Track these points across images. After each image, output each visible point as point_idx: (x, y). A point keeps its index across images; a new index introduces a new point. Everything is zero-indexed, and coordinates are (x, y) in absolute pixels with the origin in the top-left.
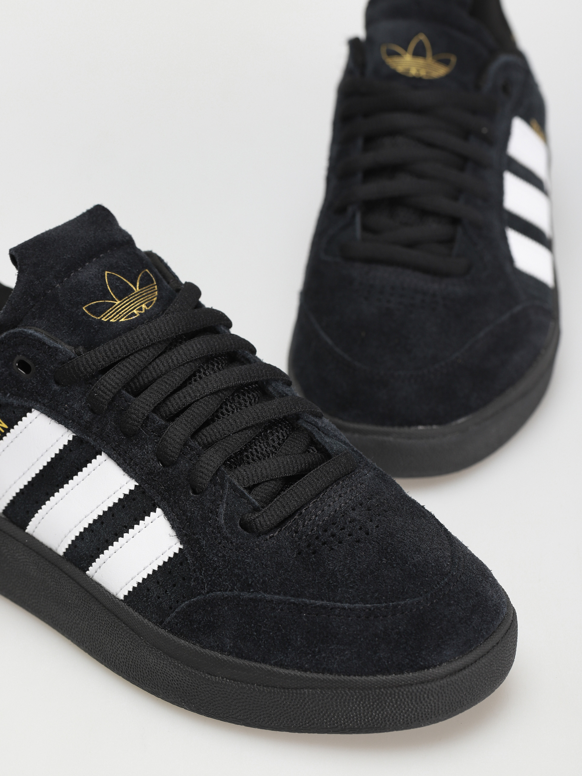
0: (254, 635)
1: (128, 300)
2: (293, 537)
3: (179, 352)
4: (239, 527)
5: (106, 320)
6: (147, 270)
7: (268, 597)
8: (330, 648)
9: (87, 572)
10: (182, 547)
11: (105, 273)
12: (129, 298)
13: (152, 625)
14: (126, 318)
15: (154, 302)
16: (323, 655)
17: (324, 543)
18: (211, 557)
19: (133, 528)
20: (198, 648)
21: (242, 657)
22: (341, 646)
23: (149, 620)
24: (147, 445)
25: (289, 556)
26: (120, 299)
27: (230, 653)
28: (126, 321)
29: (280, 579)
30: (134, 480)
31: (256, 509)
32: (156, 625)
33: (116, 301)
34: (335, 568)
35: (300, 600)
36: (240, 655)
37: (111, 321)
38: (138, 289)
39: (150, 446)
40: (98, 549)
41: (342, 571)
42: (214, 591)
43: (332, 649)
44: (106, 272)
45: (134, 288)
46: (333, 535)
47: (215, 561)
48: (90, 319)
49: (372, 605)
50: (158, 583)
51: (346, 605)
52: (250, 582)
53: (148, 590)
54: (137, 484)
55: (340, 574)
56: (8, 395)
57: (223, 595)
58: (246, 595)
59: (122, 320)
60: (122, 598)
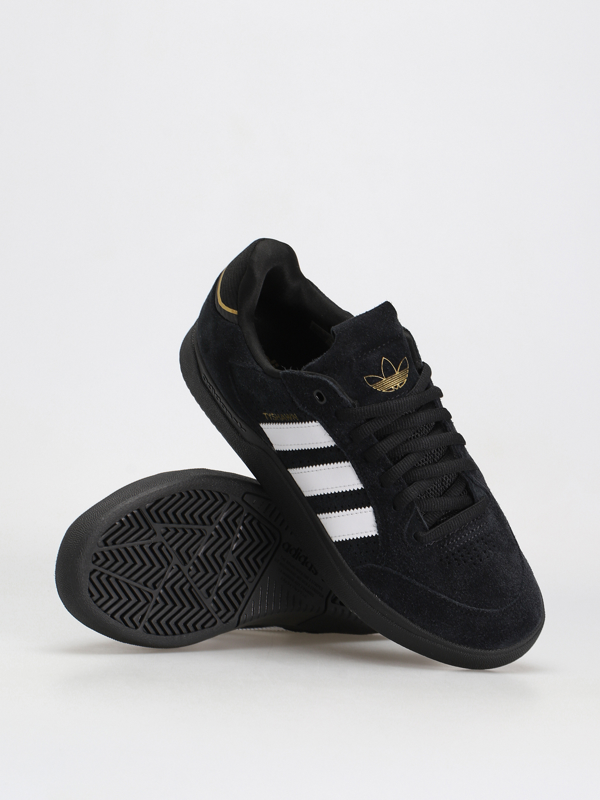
0: (402, 600)
1: (391, 379)
2: (440, 549)
3: (410, 420)
4: (413, 537)
5: (375, 388)
6: (406, 358)
7: (417, 584)
8: (441, 623)
9: (318, 515)
10: (378, 534)
11: (382, 358)
12: (391, 378)
13: (347, 566)
14: (386, 391)
15: (405, 383)
16: (437, 625)
17: (456, 559)
18: (392, 549)
19: (353, 509)
20: (369, 591)
21: (392, 607)
22: (447, 625)
23: (346, 562)
24: (376, 472)
25: (435, 561)
26: (386, 378)
27: (386, 602)
28: (386, 392)
29: (426, 575)
30: (362, 485)
31: (425, 530)
32: (349, 566)
33: (384, 378)
34: (457, 578)
35: (433, 591)
36: (391, 605)
37: (378, 390)
38: (398, 372)
39: (378, 473)
40: (329, 509)
41: (461, 581)
42: (388, 567)
43: (442, 624)
44: (384, 358)
45: (396, 371)
46: (462, 556)
47: (394, 552)
48: (367, 386)
49: (471, 607)
50: (358, 545)
51: (457, 603)
52: (410, 572)
53: (351, 546)
54: (363, 488)
55: (459, 583)
56: (306, 408)
57: (393, 572)
58: (404, 577)
59: (383, 391)
60: (334, 541)
